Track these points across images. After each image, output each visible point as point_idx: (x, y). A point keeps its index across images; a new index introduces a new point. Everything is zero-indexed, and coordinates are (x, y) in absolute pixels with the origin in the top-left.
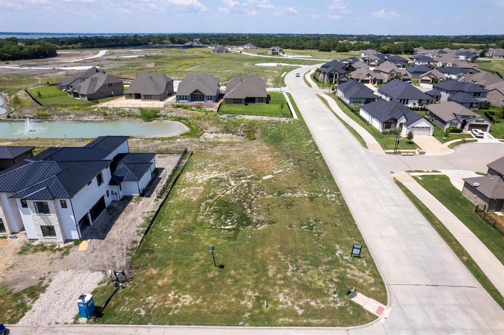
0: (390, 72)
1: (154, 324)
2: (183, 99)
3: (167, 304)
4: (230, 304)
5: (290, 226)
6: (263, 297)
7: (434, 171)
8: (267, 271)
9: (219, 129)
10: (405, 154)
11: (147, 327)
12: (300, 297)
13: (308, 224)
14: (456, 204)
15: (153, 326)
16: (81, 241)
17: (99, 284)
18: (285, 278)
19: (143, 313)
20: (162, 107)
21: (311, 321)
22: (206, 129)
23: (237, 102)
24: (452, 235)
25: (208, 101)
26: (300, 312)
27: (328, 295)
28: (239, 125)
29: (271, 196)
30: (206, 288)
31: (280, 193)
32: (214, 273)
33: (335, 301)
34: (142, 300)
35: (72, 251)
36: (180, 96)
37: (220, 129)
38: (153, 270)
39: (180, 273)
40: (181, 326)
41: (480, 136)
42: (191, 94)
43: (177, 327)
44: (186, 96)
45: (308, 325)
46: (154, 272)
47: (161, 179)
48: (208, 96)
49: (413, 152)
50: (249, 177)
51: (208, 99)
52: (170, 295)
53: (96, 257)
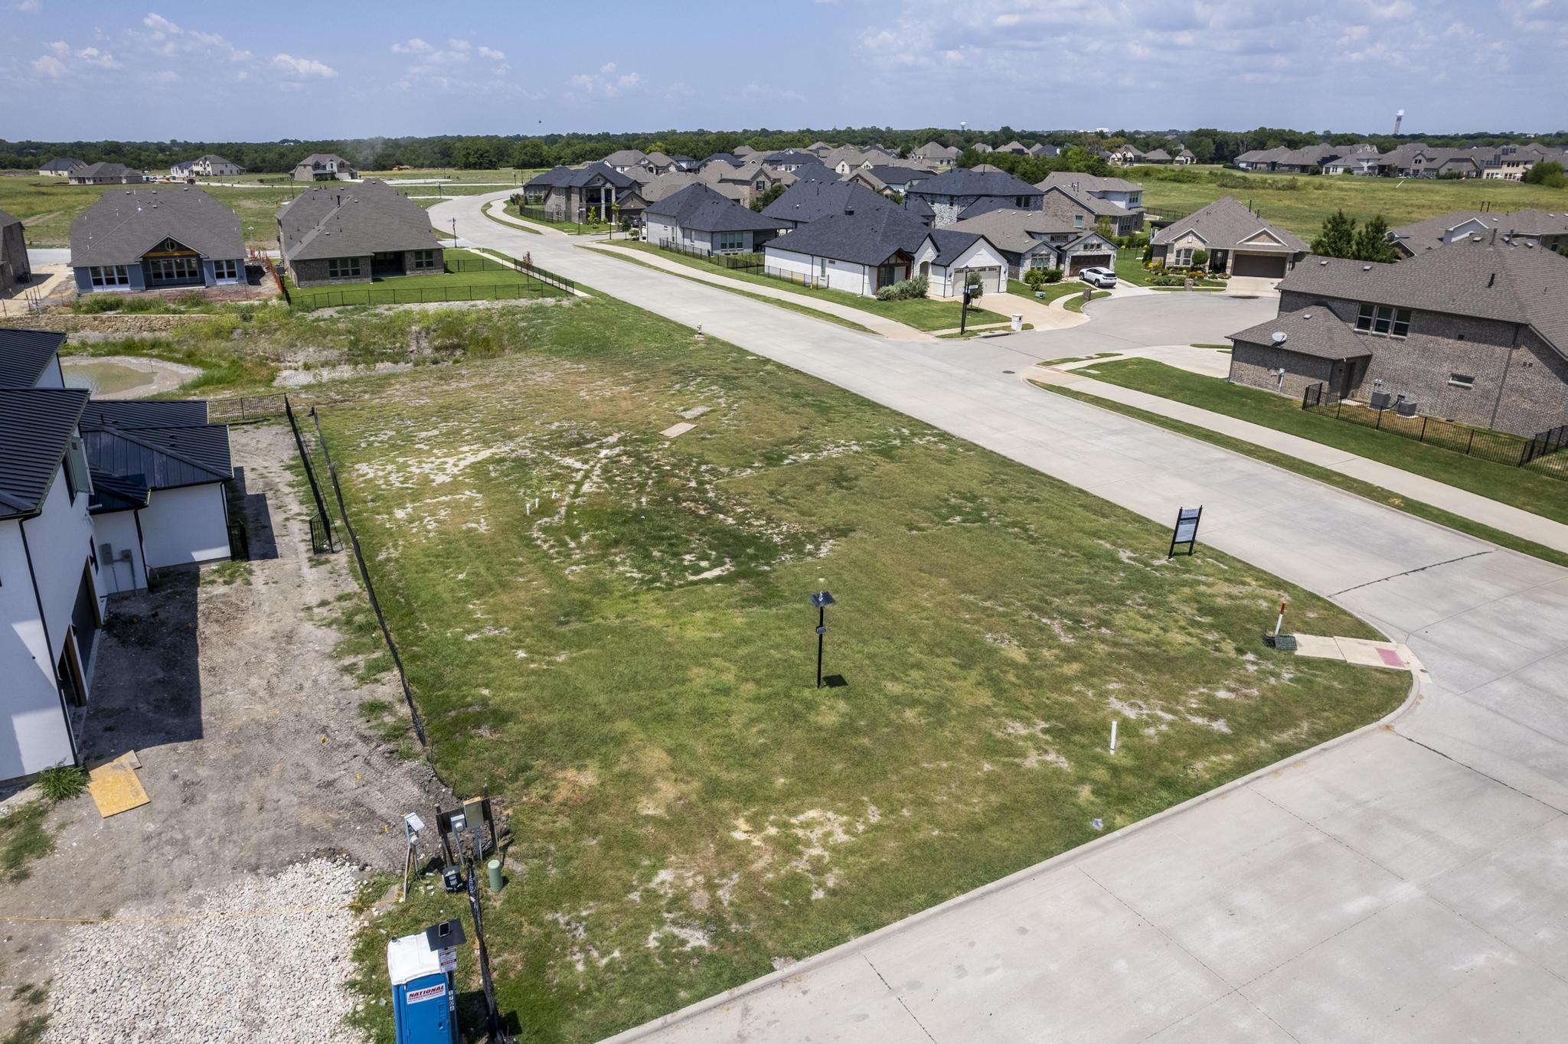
0: (755, 177)
1: (798, 959)
2: (111, 282)
3: (766, 870)
4: (992, 782)
5: (912, 527)
6: (1077, 728)
7: (1102, 356)
9: (332, 354)
10: (987, 334)
11: (783, 981)
12: (1174, 695)
14: (1244, 405)
15: (801, 964)
16: (85, 773)
17: (358, 909)
18: (1071, 657)
19: (697, 939)
20: (18, 314)
22: (278, 360)
23: (345, 273)
24: (1313, 465)
25: (221, 283)
26: (1222, 727)
27: (1232, 664)
28: (404, 333)
29: (749, 471)
31: (773, 459)
33: (1263, 674)
34: (635, 896)
35: (62, 826)
36: (95, 270)
37: (336, 352)
38: (571, 773)
39: (700, 749)
40: (912, 918)
41: (1109, 281)
42: (145, 258)
43: (902, 930)
44: (121, 269)
46: (588, 778)
47: (261, 499)
48: (218, 264)
49: (1004, 328)
50: (612, 439)
51: (220, 276)
52: (739, 836)
53: (232, 811)
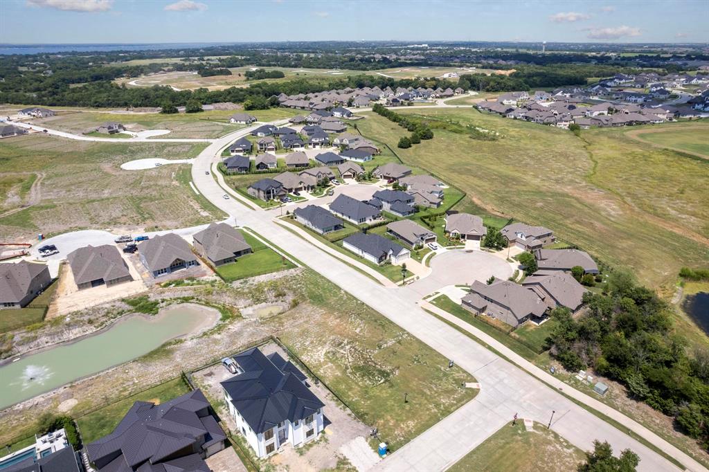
2: (162, 273)
3: (406, 430)
4: (429, 414)
5: (409, 365)
6: (437, 405)
8: (425, 393)
10: (410, 282)
12: (449, 397)
13: (415, 360)
18: (436, 392)
19: (402, 439)
21: (462, 403)
23: (228, 262)
26: (455, 402)
27: (457, 390)
30: (413, 414)
31: (379, 347)
32: (407, 407)
33: (461, 391)
34: (394, 435)
36: (159, 271)
38: (380, 421)
39: (394, 415)
41: (435, 248)
42: (171, 265)
44: (165, 269)
45: (462, 405)
46: (382, 421)
48: (190, 262)
49: (412, 279)
50: (346, 342)
51: (190, 265)
52: (402, 426)
